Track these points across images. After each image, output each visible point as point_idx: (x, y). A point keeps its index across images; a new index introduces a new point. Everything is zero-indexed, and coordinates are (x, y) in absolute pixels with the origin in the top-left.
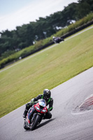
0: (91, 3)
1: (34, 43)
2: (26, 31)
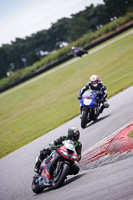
0: (89, 18)
1: (8, 74)
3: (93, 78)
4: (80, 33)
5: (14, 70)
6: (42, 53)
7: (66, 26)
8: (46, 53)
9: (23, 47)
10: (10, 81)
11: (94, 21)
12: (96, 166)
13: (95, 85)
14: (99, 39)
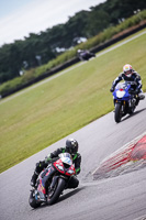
0: (110, 11)
1: (21, 73)
2: (8, 54)
3: (127, 67)
4: (101, 28)
5: (28, 69)
6: (58, 50)
7: (85, 20)
8: (63, 50)
9: (38, 43)
10: (23, 81)
11: (116, 14)
12: (118, 174)
13: (129, 76)
14: (121, 34)
